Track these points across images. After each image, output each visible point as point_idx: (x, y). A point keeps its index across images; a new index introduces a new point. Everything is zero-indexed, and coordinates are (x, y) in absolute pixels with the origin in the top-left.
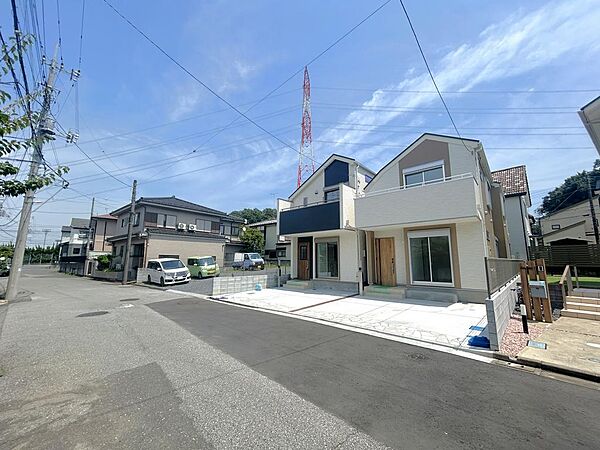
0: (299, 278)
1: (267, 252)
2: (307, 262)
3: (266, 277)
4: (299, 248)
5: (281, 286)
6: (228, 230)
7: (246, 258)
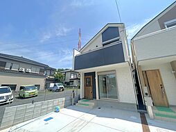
0: (85, 98)
1: (66, 83)
2: (91, 88)
3: (64, 99)
4: (86, 79)
5: (74, 104)
6: (49, 73)
7: (55, 85)
